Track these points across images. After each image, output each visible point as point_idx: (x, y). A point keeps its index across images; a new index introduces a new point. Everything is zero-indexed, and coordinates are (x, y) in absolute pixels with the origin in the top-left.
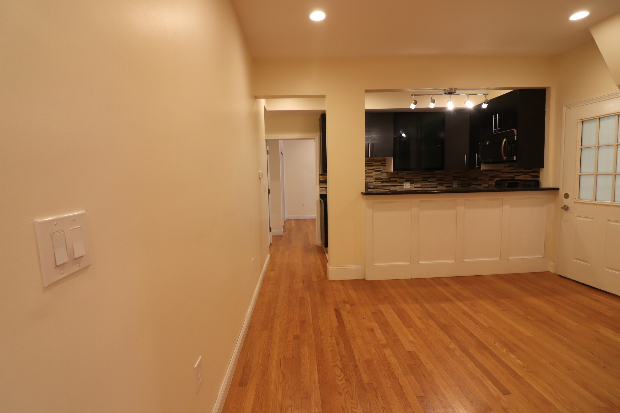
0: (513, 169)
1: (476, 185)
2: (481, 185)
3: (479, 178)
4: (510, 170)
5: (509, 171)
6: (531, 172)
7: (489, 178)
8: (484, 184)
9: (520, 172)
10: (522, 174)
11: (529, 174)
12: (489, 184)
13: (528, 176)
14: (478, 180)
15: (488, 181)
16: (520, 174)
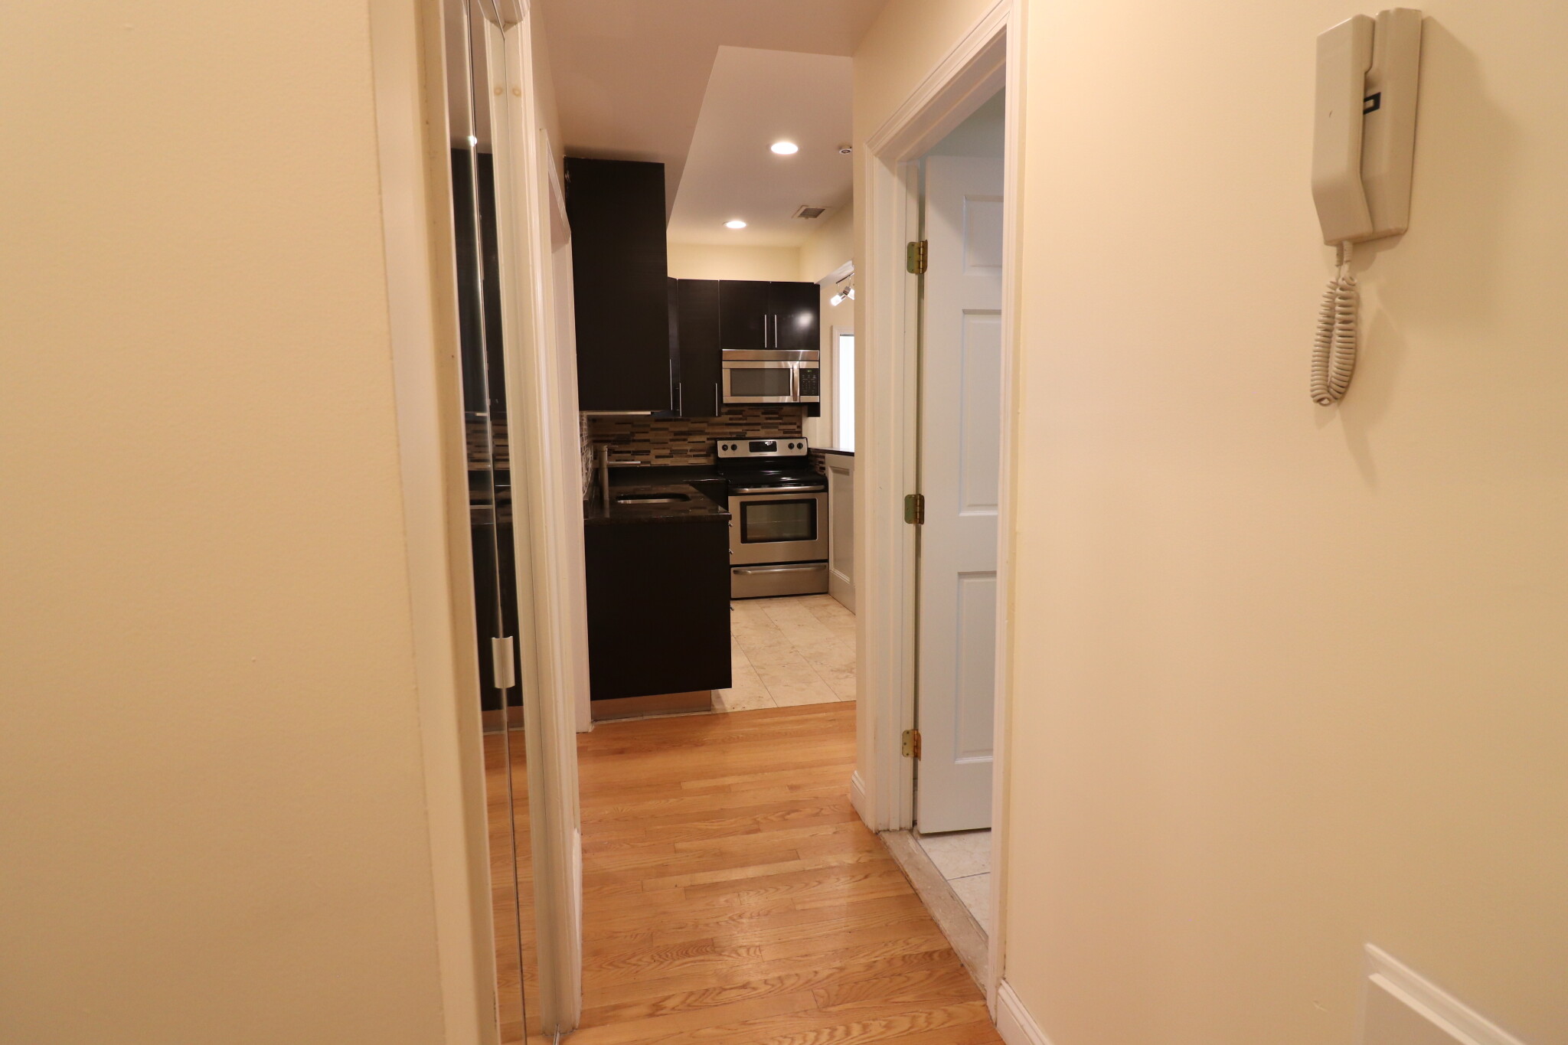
0: (740, 419)
1: (629, 452)
2: (648, 452)
3: (638, 437)
4: (731, 419)
5: (731, 422)
6: (781, 424)
7: (672, 437)
8: (655, 449)
9: (759, 424)
10: (763, 428)
11: (777, 427)
12: (674, 448)
13: (777, 430)
14: (634, 441)
15: (670, 443)
16: (759, 427)
